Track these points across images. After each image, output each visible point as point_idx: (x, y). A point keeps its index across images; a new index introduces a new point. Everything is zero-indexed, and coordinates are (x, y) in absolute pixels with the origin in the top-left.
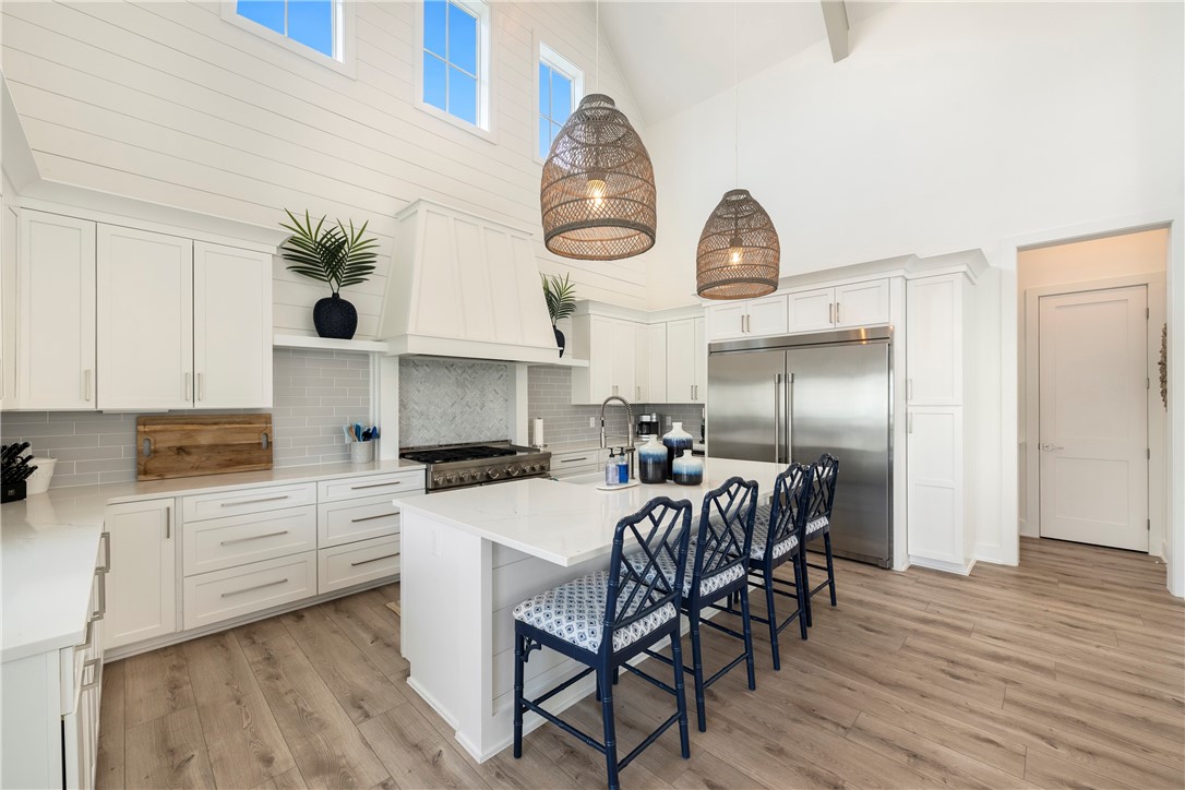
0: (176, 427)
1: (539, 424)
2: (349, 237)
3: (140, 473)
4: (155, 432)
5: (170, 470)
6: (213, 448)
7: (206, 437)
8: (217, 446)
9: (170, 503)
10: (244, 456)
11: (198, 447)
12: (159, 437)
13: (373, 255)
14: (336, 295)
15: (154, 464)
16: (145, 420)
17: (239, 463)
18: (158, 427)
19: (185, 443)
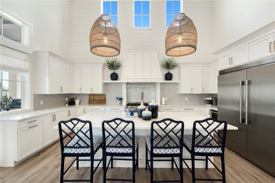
0: (93, 96)
1: (163, 99)
2: (114, 61)
3: (89, 103)
4: (91, 97)
5: (92, 103)
6: (97, 100)
7: (96, 98)
8: (98, 99)
9: (84, 108)
10: (101, 102)
11: (95, 99)
12: (91, 98)
13: (120, 63)
14: (114, 72)
15: (90, 102)
16: (90, 95)
17: (101, 103)
18: (91, 96)
19: (94, 99)
